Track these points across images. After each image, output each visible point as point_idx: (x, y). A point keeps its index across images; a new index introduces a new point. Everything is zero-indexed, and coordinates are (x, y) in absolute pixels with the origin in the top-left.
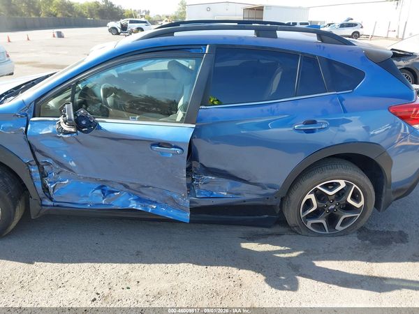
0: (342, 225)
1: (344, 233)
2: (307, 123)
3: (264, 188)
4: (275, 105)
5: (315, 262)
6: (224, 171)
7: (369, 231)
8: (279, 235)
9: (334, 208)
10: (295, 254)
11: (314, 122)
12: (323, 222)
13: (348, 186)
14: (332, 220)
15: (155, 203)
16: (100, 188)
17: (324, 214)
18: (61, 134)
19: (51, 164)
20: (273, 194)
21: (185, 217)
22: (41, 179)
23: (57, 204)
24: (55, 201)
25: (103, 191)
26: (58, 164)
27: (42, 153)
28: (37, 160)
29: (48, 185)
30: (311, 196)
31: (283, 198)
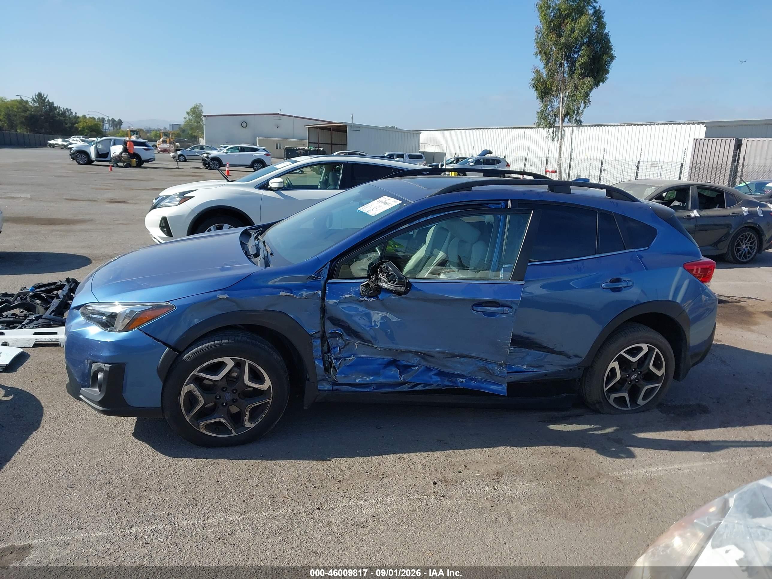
0: (644, 398)
1: (646, 408)
2: (613, 281)
3: (569, 357)
4: (581, 262)
5: (636, 435)
7: (665, 405)
9: (636, 378)
10: (609, 430)
11: (618, 280)
12: (626, 395)
13: (651, 350)
14: (634, 392)
15: (462, 376)
16: (393, 363)
17: (627, 386)
18: (365, 298)
19: (340, 336)
20: (577, 365)
21: (502, 389)
22: (323, 356)
23: (336, 387)
24: (335, 383)
25: (398, 367)
26: (348, 335)
27: (336, 322)
28: (325, 331)
29: (334, 362)
30: (615, 364)
31: (586, 369)
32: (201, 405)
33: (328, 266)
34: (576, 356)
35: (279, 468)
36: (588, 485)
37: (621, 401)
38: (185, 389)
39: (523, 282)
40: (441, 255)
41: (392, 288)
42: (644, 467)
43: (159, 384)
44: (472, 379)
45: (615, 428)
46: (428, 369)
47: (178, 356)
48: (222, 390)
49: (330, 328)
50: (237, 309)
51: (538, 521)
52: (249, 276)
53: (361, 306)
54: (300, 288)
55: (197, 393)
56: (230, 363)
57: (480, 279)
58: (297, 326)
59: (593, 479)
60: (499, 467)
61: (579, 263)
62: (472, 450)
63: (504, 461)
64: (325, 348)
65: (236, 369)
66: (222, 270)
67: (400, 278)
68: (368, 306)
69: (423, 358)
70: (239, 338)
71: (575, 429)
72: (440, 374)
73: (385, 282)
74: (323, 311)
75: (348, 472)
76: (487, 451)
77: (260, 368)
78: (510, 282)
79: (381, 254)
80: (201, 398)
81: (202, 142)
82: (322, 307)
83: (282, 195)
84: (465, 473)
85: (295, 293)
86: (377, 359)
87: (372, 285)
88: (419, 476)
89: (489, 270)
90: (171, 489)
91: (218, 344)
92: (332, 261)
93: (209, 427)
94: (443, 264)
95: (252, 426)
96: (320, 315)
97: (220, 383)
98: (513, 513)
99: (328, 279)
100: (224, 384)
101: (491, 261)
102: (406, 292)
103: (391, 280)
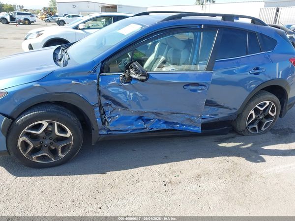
0: (265, 127)
1: (265, 132)
2: (255, 69)
3: (231, 109)
6: (211, 101)
7: (274, 130)
8: (233, 137)
9: (262, 118)
10: (249, 145)
11: (258, 69)
12: (256, 126)
13: (270, 104)
14: (260, 125)
15: (177, 123)
16: (140, 118)
17: (257, 122)
18: (123, 84)
19: (110, 105)
20: (234, 113)
21: (199, 129)
22: (101, 117)
23: (110, 132)
24: (109, 130)
25: (143, 120)
26: (115, 104)
27: (107, 97)
28: (101, 103)
29: (107, 119)
30: (253, 112)
31: (238, 115)
32: (32, 147)
33: (100, 65)
34: (235, 109)
35: (79, 180)
36: (247, 181)
37: (254, 129)
38: (20, 140)
39: (212, 72)
40: (163, 58)
41: (138, 78)
42: (272, 167)
43: (3, 138)
44: (182, 125)
45: (252, 144)
46: (159, 120)
47: (13, 122)
48: (43, 138)
49: (104, 101)
50: (46, 92)
51: (225, 208)
52: (52, 72)
53: (121, 88)
54: (84, 79)
55: (28, 141)
56: (45, 124)
57: (186, 70)
58: (84, 100)
59: (248, 176)
60: (198, 171)
61: (238, 60)
62: (183, 161)
63: (201, 167)
64: (102, 112)
65: (50, 126)
66: (37, 69)
67: (143, 72)
68: (125, 88)
69: (157, 115)
70: (49, 110)
71: (233, 145)
72: (166, 123)
73: (134, 74)
74: (99, 91)
75: (117, 181)
76: (191, 161)
77: (64, 126)
78: (205, 72)
79: (132, 57)
80: (31, 144)
81: (57, 14)
82: (98, 89)
83: (85, 32)
84: (181, 176)
85: (81, 82)
86: (131, 116)
87: (126, 76)
88: (156, 180)
89: (191, 64)
90: (14, 200)
91: (36, 114)
92: (103, 62)
93: (38, 158)
94: (164, 62)
95: (64, 156)
96: (97, 94)
97: (41, 135)
98: (210, 203)
99: (100, 73)
100: (44, 135)
101: (193, 60)
102: (147, 79)
103: (137, 72)
